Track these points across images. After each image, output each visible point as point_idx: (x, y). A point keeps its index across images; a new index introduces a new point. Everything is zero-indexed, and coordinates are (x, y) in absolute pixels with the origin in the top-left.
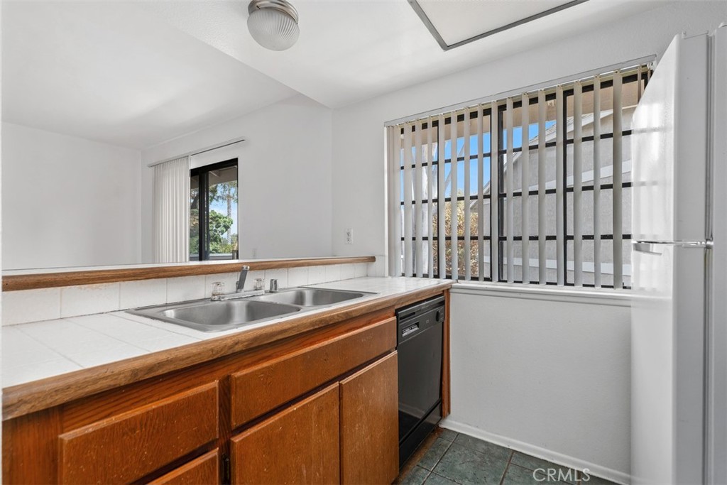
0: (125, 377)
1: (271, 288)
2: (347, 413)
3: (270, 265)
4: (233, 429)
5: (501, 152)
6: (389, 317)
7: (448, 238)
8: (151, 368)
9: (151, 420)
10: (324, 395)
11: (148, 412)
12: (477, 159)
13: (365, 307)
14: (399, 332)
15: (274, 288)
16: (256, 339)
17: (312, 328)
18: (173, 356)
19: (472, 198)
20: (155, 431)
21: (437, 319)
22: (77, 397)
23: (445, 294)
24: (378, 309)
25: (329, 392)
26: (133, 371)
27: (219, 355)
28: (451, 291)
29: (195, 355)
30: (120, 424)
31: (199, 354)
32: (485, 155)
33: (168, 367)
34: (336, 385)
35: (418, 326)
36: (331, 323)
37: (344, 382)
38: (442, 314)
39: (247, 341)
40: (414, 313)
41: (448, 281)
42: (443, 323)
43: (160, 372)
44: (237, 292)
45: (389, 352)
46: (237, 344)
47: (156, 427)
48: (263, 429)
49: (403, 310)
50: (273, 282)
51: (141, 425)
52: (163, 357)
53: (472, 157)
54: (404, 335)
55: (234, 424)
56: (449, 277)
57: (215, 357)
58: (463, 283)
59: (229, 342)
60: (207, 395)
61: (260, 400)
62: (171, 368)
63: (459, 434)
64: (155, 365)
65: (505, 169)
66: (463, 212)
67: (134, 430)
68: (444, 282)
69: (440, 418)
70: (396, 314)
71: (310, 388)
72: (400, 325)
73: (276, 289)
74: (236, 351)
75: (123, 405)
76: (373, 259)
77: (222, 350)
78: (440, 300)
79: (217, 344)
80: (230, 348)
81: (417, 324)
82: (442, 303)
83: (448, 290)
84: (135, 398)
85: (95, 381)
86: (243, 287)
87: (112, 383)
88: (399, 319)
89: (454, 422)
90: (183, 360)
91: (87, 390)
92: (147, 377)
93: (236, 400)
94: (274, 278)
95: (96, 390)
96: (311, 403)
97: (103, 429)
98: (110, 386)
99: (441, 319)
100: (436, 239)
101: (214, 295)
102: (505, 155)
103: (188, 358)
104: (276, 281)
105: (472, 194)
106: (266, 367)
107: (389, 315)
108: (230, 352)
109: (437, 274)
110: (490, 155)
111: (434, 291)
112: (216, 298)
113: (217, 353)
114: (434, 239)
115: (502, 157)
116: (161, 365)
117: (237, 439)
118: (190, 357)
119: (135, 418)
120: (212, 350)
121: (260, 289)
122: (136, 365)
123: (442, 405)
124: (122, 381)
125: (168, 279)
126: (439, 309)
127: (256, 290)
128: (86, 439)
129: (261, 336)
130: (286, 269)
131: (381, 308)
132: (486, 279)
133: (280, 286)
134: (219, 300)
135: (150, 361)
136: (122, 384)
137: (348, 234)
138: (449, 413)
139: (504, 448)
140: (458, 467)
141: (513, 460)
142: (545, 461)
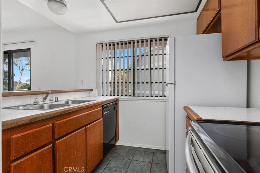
0: (28, 121)
1: (56, 100)
2: (88, 137)
3: (56, 92)
4: (56, 139)
5: (134, 56)
6: (100, 108)
7: (118, 83)
8: (35, 119)
9: (35, 134)
10: (81, 131)
11: (34, 132)
12: (127, 58)
13: (93, 104)
14: (103, 112)
15: (57, 100)
16: (62, 112)
17: (78, 110)
18: (40, 116)
19: (125, 70)
20: (36, 137)
21: (115, 109)
22: (17, 125)
23: (117, 101)
24: (97, 104)
25: (83, 130)
26: (30, 119)
27: (52, 116)
28: (119, 100)
29: (46, 116)
30: (27, 134)
31: (47, 115)
32: (129, 57)
33: (39, 119)
34: (85, 128)
35: (109, 111)
36: (83, 108)
37: (87, 127)
38: (116, 107)
39: (60, 112)
40: (107, 107)
41: (118, 97)
42: (116, 110)
43: (37, 120)
44: (43, 101)
45: (100, 119)
46: (57, 113)
47: (36, 136)
48: (64, 139)
49: (104, 106)
50: (57, 98)
51: (32, 135)
52: (38, 116)
53: (125, 57)
54: (104, 113)
55: (56, 137)
56: (118, 96)
57: (51, 117)
58: (122, 97)
59: (55, 112)
60: (49, 127)
61: (63, 131)
62: (40, 119)
63: (121, 146)
64: (36, 118)
65: (135, 61)
66: (123, 74)
67: (30, 136)
68: (116, 97)
69: (115, 141)
70: (102, 107)
71: (77, 128)
72: (103, 110)
73: (58, 100)
74: (57, 115)
75: (26, 130)
76: (92, 90)
77: (53, 115)
78: (116, 103)
79: (52, 113)
80: (55, 114)
81: (109, 110)
82: (116, 104)
83: (118, 99)
84: (29, 128)
85: (21, 121)
86: (46, 100)
87: (25, 122)
88: (103, 108)
89: (120, 143)
90: (43, 117)
91: (19, 124)
92: (34, 121)
93: (56, 130)
94: (57, 96)
95: (21, 124)
96: (77, 133)
97: (23, 135)
98: (25, 123)
99: (116, 109)
100: (114, 83)
101: (35, 102)
102: (135, 57)
103: (44, 116)
104: (58, 97)
105: (125, 69)
106: (65, 121)
107: (100, 107)
108: (55, 115)
109: (114, 95)
110: (130, 57)
111: (114, 100)
112: (36, 103)
113: (52, 115)
114: (113, 83)
115: (134, 57)
116: (37, 118)
117: (57, 142)
118: (45, 116)
119: (31, 133)
120: (50, 114)
121: (52, 100)
122: (31, 118)
123: (116, 138)
124: (28, 122)
125: (17, 96)
126: (115, 106)
127: (50, 101)
128: (19, 138)
129: (64, 111)
130: (60, 94)
131: (98, 104)
132: (130, 96)
133: (59, 99)
134: (37, 104)
135: (34, 117)
136: (28, 123)
137: (82, 81)
138: (118, 140)
139: (135, 147)
140: (121, 154)
141: (137, 150)
142: (146, 148)
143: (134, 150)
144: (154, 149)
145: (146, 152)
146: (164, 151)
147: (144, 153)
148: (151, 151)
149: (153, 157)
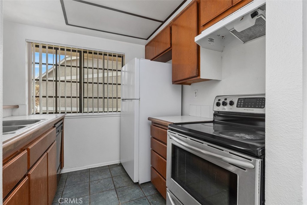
21: (62, 129)
23: (63, 119)
25: (45, 156)
34: (46, 153)
37: (48, 152)
45: (54, 141)
49: (56, 125)
63: (68, 173)
69: (61, 169)
76: (17, 107)
78: (62, 121)
81: (58, 131)
82: (62, 123)
89: (65, 170)
123: (61, 164)
138: (63, 167)
139: (86, 169)
140: (73, 181)
141: (90, 171)
142: (99, 167)
143: (86, 172)
144: (108, 165)
145: (101, 170)
146: (118, 164)
147: (100, 172)
148: (106, 168)
149: (110, 172)
